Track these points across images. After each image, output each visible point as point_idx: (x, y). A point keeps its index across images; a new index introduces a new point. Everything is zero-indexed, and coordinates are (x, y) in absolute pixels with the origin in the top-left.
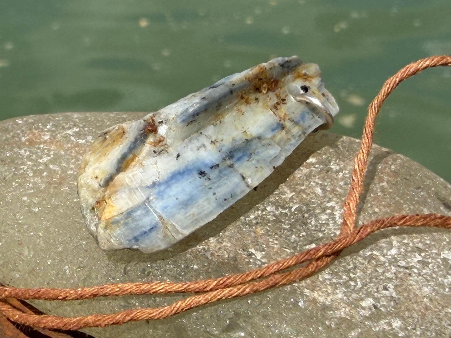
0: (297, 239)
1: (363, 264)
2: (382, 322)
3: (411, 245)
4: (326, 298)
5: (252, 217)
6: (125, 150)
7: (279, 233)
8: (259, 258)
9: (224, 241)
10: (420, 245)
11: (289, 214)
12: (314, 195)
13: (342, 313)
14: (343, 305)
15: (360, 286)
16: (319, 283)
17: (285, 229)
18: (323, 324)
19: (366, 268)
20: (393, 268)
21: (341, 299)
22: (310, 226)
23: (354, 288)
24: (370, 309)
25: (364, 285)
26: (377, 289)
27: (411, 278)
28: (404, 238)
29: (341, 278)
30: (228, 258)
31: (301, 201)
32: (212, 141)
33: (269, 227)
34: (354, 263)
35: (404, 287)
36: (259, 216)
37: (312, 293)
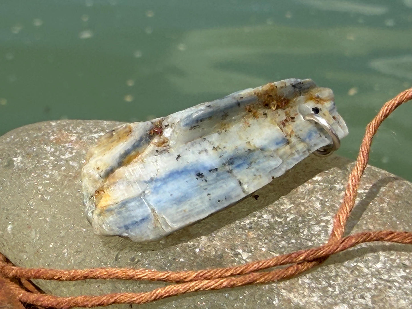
0: (286, 245)
1: (345, 273)
3: (398, 261)
4: (301, 300)
5: (247, 222)
6: (129, 147)
7: (269, 238)
8: (244, 258)
9: (215, 240)
10: (407, 262)
11: (283, 222)
12: (312, 208)
15: (337, 292)
16: (298, 286)
17: (277, 235)
19: (348, 276)
20: (374, 279)
21: (316, 302)
22: (302, 235)
23: (332, 293)
25: (342, 292)
26: (354, 297)
27: (390, 291)
28: (392, 255)
29: (320, 283)
30: (215, 255)
31: (298, 213)
32: (214, 148)
33: (261, 232)
34: (336, 272)
35: (381, 297)
36: (254, 221)
37: (288, 293)
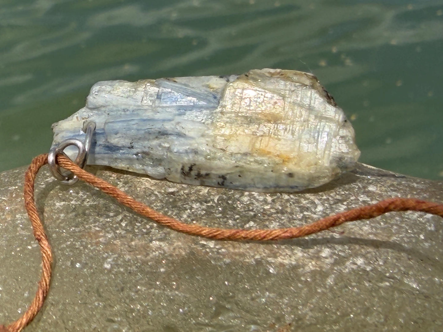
0: (234, 222)
2: (348, 263)
3: (330, 198)
4: (290, 260)
5: (185, 216)
7: (216, 222)
8: (212, 246)
9: (174, 242)
10: (338, 197)
11: (214, 205)
13: (311, 267)
14: (308, 260)
16: (277, 250)
17: (219, 218)
18: (300, 281)
21: (303, 256)
22: (239, 209)
24: (331, 257)
28: (322, 196)
30: (186, 255)
33: (205, 219)
35: (347, 231)
36: (190, 214)
37: (276, 260)
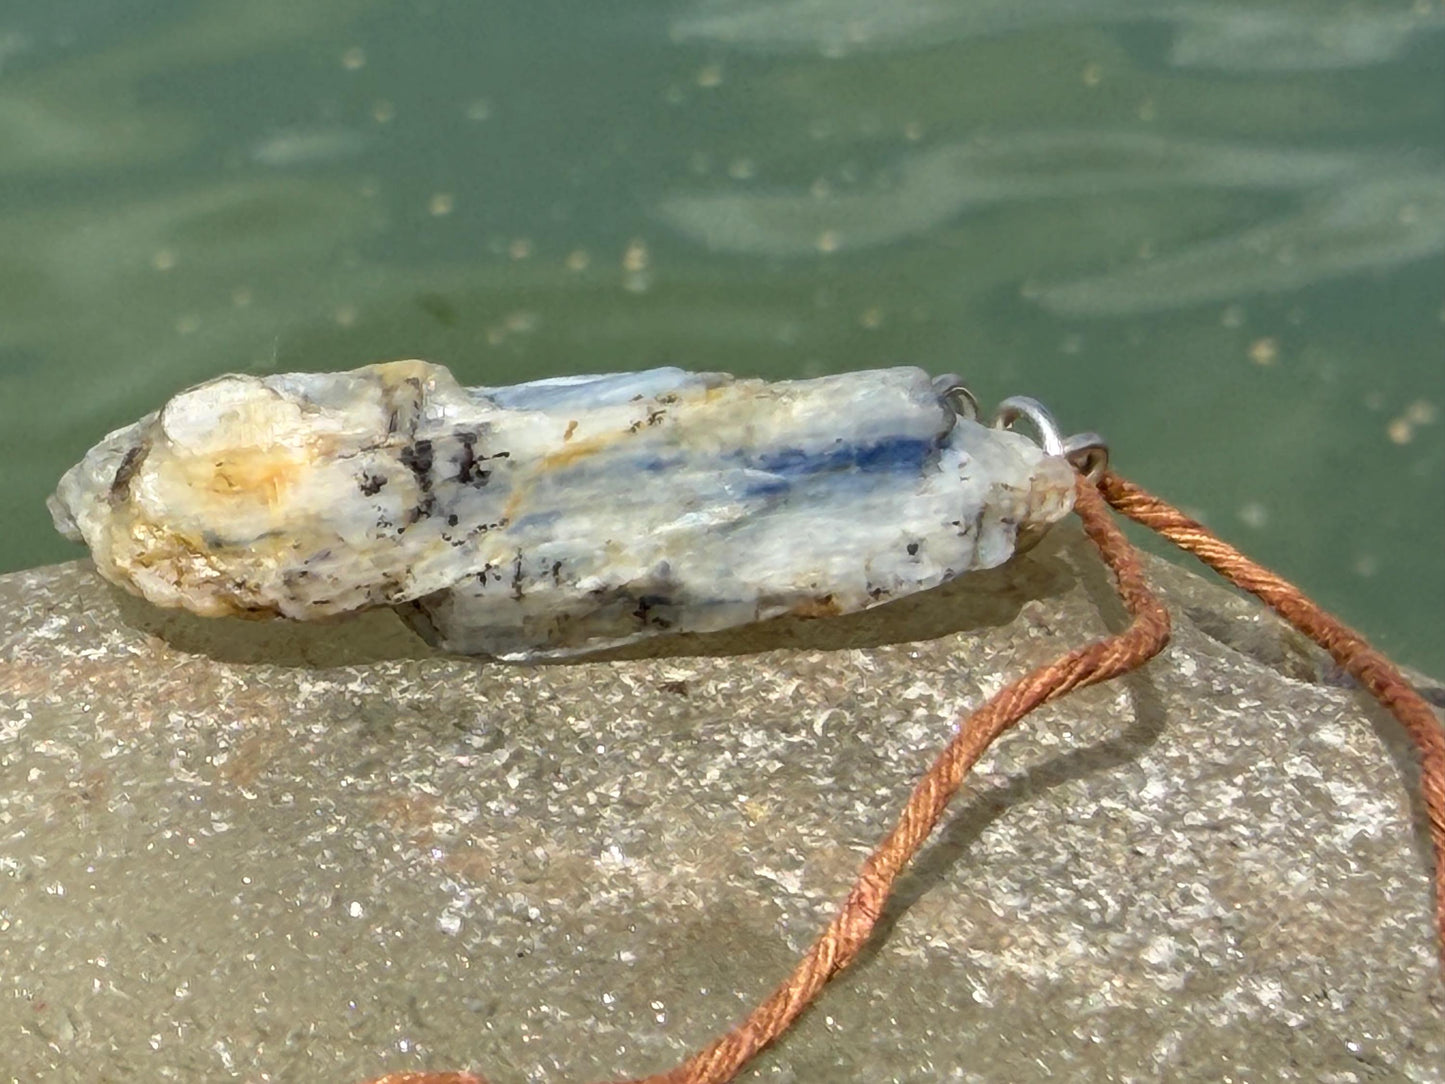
0: (872, 811)
1: (1092, 843)
2: (1229, 996)
3: (1192, 759)
4: (1044, 964)
5: (713, 774)
7: (815, 805)
8: (793, 889)
9: (672, 862)
10: (1218, 756)
11: (812, 742)
12: (856, 675)
13: (1108, 997)
14: (1101, 972)
15: (1113, 906)
16: (1002, 926)
17: (826, 790)
18: (1070, 1042)
19: (1106, 851)
20: (1179, 836)
21: (1086, 956)
22: (892, 764)
23: (1103, 916)
24: (1177, 967)
25: (1126, 902)
26: (1168, 905)
27: (1242, 854)
28: (1166, 745)
29: (1054, 897)
30: (708, 910)
31: (829, 698)
33: (778, 792)
34: (1067, 846)
35: (1237, 882)
36: (730, 766)
37: (996, 959)
